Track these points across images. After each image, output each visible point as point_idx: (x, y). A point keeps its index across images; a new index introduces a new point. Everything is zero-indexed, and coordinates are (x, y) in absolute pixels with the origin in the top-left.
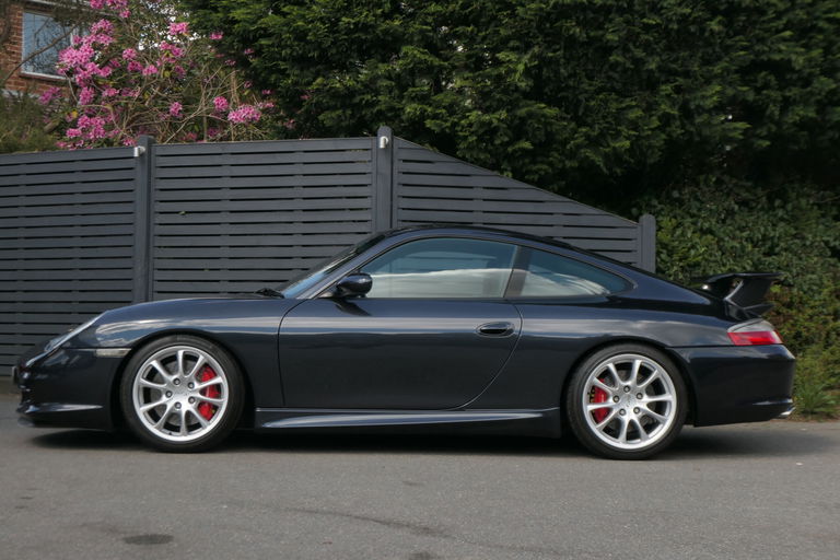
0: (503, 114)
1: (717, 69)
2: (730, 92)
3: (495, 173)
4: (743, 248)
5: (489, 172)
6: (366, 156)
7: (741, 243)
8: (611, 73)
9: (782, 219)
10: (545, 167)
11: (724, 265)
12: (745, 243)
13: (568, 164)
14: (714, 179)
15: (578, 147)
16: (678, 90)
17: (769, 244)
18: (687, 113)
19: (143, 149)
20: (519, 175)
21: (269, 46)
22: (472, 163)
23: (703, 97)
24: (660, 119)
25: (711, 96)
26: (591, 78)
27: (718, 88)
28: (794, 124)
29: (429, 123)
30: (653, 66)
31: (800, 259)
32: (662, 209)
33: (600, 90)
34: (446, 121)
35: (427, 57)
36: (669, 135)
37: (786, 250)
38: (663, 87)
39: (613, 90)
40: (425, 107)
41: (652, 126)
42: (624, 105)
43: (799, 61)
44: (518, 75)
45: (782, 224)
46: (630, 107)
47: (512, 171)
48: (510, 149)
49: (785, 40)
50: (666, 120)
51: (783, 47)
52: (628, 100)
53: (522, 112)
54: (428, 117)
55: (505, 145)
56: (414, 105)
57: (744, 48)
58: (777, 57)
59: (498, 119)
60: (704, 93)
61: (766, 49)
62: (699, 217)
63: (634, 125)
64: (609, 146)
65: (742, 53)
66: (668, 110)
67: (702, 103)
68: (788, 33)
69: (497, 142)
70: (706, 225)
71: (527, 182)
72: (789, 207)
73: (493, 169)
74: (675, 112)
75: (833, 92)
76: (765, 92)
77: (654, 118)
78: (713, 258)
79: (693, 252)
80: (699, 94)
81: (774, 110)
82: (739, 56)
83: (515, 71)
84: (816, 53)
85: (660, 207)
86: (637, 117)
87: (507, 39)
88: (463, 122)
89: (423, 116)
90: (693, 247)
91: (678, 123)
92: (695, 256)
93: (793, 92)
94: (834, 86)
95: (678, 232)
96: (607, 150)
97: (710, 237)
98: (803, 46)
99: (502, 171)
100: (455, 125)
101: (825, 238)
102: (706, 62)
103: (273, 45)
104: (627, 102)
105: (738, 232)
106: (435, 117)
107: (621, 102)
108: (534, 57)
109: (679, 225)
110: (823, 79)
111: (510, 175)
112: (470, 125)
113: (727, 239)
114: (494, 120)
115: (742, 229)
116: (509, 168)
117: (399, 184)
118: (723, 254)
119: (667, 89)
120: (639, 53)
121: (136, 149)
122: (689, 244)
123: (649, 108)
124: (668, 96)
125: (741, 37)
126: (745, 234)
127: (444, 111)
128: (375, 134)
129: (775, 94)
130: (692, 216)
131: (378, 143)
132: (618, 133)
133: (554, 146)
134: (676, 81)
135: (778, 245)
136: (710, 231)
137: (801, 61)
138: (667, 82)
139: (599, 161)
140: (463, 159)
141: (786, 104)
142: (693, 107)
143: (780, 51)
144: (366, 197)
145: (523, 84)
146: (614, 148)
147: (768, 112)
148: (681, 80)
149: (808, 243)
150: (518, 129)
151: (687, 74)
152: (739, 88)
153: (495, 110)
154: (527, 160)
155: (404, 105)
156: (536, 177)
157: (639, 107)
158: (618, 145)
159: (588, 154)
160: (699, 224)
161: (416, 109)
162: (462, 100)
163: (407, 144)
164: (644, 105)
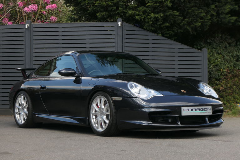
0: (162, 15)
2: (232, 7)
3: (156, 34)
4: (230, 59)
6: (113, 29)
7: (229, 57)
10: (172, 32)
11: (225, 65)
12: (231, 57)
13: (179, 31)
14: (220, 36)
15: (184, 25)
16: (216, 6)
17: (237, 57)
18: (218, 14)
19: (29, 25)
20: (163, 35)
22: (149, 31)
23: (224, 9)
24: (210, 16)
25: (226, 9)
26: (189, 3)
27: (229, 6)
29: (137, 17)
32: (204, 46)
33: (192, 7)
34: (142, 16)
36: (212, 21)
38: (212, 6)
39: (196, 6)
40: (136, 12)
41: (208, 18)
42: (200, 12)
46: (201, 12)
47: (161, 34)
48: (162, 26)
50: (212, 15)
52: (200, 10)
53: (168, 14)
55: (160, 25)
56: (132, 11)
59: (160, 16)
60: (225, 8)
62: (217, 49)
63: (202, 18)
64: (193, 25)
66: (213, 13)
67: (224, 11)
69: (158, 24)
70: (220, 51)
71: (166, 37)
73: (155, 33)
74: (215, 14)
77: (208, 16)
78: (222, 63)
79: (216, 61)
80: (223, 8)
86: (204, 16)
88: (148, 17)
89: (135, 15)
90: (216, 59)
91: (215, 17)
92: (217, 62)
95: (211, 54)
96: (193, 26)
97: (221, 55)
100: (145, 17)
104: (200, 11)
105: (228, 54)
106: (138, 15)
107: (199, 10)
109: (211, 51)
111: (161, 35)
112: (150, 18)
113: (225, 56)
114: (159, 16)
115: (229, 53)
116: (161, 33)
117: (125, 38)
118: (225, 61)
119: (213, 6)
121: (26, 25)
122: (215, 58)
123: (207, 13)
124: (213, 9)
126: (231, 54)
127: (142, 13)
128: (116, 21)
130: (215, 48)
131: (118, 25)
132: (197, 21)
133: (175, 25)
134: (215, 4)
138: (212, 4)
139: (190, 29)
140: (146, 30)
142: (220, 12)
145: (170, 5)
146: (196, 26)
148: (217, 4)
150: (165, 19)
151: (219, 2)
152: (235, 6)
153: (158, 13)
154: (166, 30)
155: (128, 11)
156: (168, 35)
157: (204, 12)
158: (197, 24)
159: (187, 27)
160: (217, 51)
161: (132, 12)
162: (148, 9)
163: (128, 24)
164: (206, 12)
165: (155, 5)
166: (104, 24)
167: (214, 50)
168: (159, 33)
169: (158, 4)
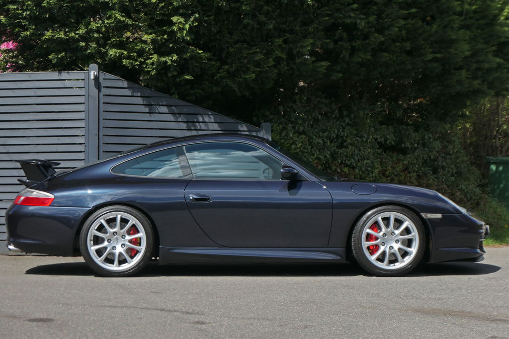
0: (175, 57)
1: (311, 29)
2: (318, 43)
3: (167, 95)
4: (325, 143)
5: (163, 95)
6: (82, 84)
7: (323, 140)
8: (244, 31)
9: (348, 124)
10: (199, 91)
11: (313, 155)
12: (325, 140)
13: (215, 89)
14: (305, 98)
15: (222, 78)
16: (286, 42)
17: (340, 140)
18: (291, 57)
20: (183, 97)
21: (14, 10)
23: (302, 46)
24: (274, 60)
25: (307, 46)
26: (231, 34)
27: (311, 41)
28: (358, 63)
29: (125, 62)
30: (271, 26)
31: (360, 150)
32: (273, 119)
34: (136, 60)
35: (124, 19)
36: (279, 70)
37: (351, 145)
38: (277, 40)
39: (244, 41)
40: (122, 51)
41: (269, 65)
42: (252, 51)
43: (362, 24)
44: (185, 32)
45: (348, 127)
46: (255, 53)
48: (179, 80)
49: (353, 10)
50: (278, 60)
51: (353, 15)
52: (254, 48)
53: (186, 56)
54: (124, 58)
55: (174, 77)
56: (114, 50)
57: (328, 15)
58: (348, 21)
59: (171, 60)
60: (303, 44)
61: (342, 16)
62: (297, 123)
63: (258, 64)
64: (241, 77)
65: (327, 18)
66: (280, 55)
67: (301, 50)
68: (355, 6)
69: (170, 75)
70: (302, 128)
71: (188, 101)
72: (352, 116)
73: (165, 93)
74: (284, 56)
75: (382, 43)
76: (340, 43)
77: (271, 60)
78: (306, 151)
79: (293, 146)
80: (299, 45)
81: (345, 54)
82: (325, 20)
83: (184, 29)
84: (372, 18)
85: (271, 117)
86: (260, 59)
87: (178, 8)
88: (148, 61)
89: (121, 57)
90: (294, 143)
91: (285, 63)
92: (295, 149)
93: (357, 43)
94: (383, 39)
95: (284, 134)
96: (240, 80)
97: (304, 136)
98: (364, 14)
99: (171, 95)
100: (142, 63)
101: (375, 136)
102: (304, 24)
103: (17, 9)
104: (254, 49)
105: (321, 133)
106: (128, 57)
107: (250, 49)
108: (196, 20)
109: (284, 128)
110: (377, 35)
111: (177, 96)
112: (152, 64)
113: (314, 137)
114: (168, 61)
115: (324, 132)
116: (176, 93)
117: (104, 103)
118: (312, 147)
119: (279, 41)
120: (262, 18)
122: (291, 141)
123: (268, 54)
124: (280, 46)
125: (326, 8)
126: (325, 134)
127: (135, 54)
129: (346, 45)
130: (292, 123)
131: (89, 76)
132: (248, 69)
133: (206, 77)
134: (284, 36)
135: (346, 141)
136: (304, 133)
137: (363, 24)
138: (279, 36)
139: (235, 87)
141: (353, 51)
142: (295, 52)
143: (350, 17)
144: (81, 112)
145: (188, 38)
146: (245, 78)
147: (342, 56)
148: (288, 35)
149: (365, 140)
150: (183, 66)
151: (292, 32)
152: (324, 40)
153: (168, 54)
154: (188, 87)
155: (107, 50)
156: (193, 98)
157: (261, 53)
158: (247, 77)
159: (228, 83)
160: (297, 128)
161: (116, 53)
162: (147, 47)
163: (109, 76)
164: (265, 51)
165: (159, 38)
166: (65, 75)
167: (290, 125)
168: (174, 94)
169: (165, 36)
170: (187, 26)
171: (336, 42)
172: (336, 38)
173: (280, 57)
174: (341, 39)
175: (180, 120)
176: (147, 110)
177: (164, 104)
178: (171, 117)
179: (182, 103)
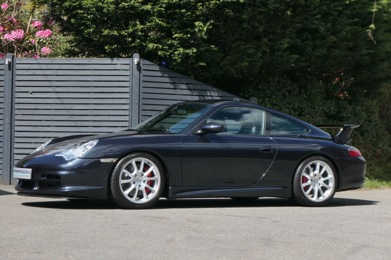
0: (195, 50)
1: (287, 32)
2: (292, 42)
3: (186, 76)
5: (183, 76)
6: (127, 67)
7: (289, 110)
8: (242, 32)
9: (305, 99)
10: (208, 74)
12: (291, 110)
13: (219, 72)
14: (277, 80)
15: (225, 65)
16: (270, 40)
17: (300, 110)
18: (273, 51)
19: (10, 60)
20: (196, 78)
21: (81, 13)
22: (176, 71)
23: (281, 44)
24: (262, 53)
25: (285, 44)
26: (233, 34)
27: (288, 40)
28: (317, 56)
29: (160, 53)
30: (261, 30)
31: (313, 118)
33: (238, 40)
34: (167, 52)
35: (161, 22)
36: (263, 60)
37: (307, 114)
38: (264, 39)
39: (242, 40)
40: (158, 45)
41: (258, 57)
42: (246, 47)
43: (322, 29)
44: (203, 33)
45: (305, 101)
46: (250, 48)
48: (195, 66)
49: (317, 19)
50: (264, 53)
51: (317, 23)
52: (248, 44)
53: (202, 49)
54: (159, 50)
55: (193, 64)
56: (153, 44)
57: (299, 22)
58: (313, 27)
59: (192, 52)
60: (282, 42)
61: (308, 22)
62: (271, 98)
63: (250, 56)
64: (238, 65)
65: (299, 25)
67: (280, 47)
68: (319, 16)
69: (190, 62)
70: (275, 102)
71: (199, 80)
72: (308, 93)
73: (185, 75)
74: (268, 51)
75: (334, 42)
76: (306, 42)
77: (259, 53)
80: (279, 43)
81: (309, 50)
82: (297, 26)
83: (203, 31)
84: (329, 25)
85: (253, 93)
86: (252, 52)
87: (199, 16)
88: (176, 53)
89: (157, 49)
91: (268, 55)
93: (318, 42)
94: (335, 40)
96: (238, 66)
97: (276, 107)
98: (323, 22)
99: (189, 76)
100: (171, 53)
101: (323, 108)
102: (283, 28)
103: (84, 13)
104: (248, 45)
105: (288, 106)
106: (162, 49)
107: (246, 45)
108: (211, 24)
110: (332, 37)
111: (193, 77)
112: (179, 55)
114: (190, 52)
115: (289, 104)
116: (193, 75)
117: (143, 81)
119: (266, 40)
120: (256, 24)
121: (7, 60)
123: (257, 49)
124: (266, 43)
125: (299, 17)
126: (291, 106)
127: (167, 47)
128: (131, 57)
129: (311, 43)
130: (268, 97)
131: (133, 62)
132: (243, 59)
133: (213, 64)
134: (269, 36)
135: (304, 111)
136: (276, 105)
137: (323, 29)
138: (265, 37)
139: (233, 71)
140: (173, 70)
141: (315, 47)
142: (276, 48)
143: (314, 24)
144: (127, 87)
145: (206, 37)
146: (241, 66)
147: (306, 51)
148: (271, 36)
149: (316, 110)
150: (198, 57)
151: (274, 34)
152: (296, 40)
153: (189, 47)
154: (201, 71)
155: (147, 44)
156: (203, 78)
157: (253, 48)
158: (243, 64)
159: (229, 68)
160: (271, 101)
161: (154, 46)
162: (175, 42)
163: (147, 62)
164: (255, 47)
165: (185, 36)
166: (115, 61)
167: (267, 99)
168: (191, 75)
169: (189, 35)
170: (205, 29)
171: (303, 41)
172: (304, 38)
173: (266, 51)
174: (306, 39)
175: (194, 94)
176: (172, 87)
177: (185, 82)
178: (188, 92)
179: (196, 82)
